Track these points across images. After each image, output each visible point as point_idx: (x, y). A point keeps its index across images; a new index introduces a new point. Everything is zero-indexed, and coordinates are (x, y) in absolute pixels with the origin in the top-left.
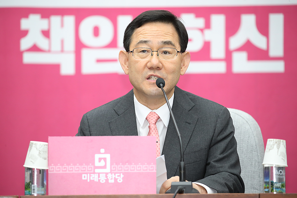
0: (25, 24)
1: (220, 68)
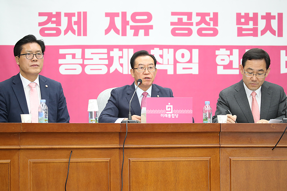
0: (152, 52)
1: (237, 72)
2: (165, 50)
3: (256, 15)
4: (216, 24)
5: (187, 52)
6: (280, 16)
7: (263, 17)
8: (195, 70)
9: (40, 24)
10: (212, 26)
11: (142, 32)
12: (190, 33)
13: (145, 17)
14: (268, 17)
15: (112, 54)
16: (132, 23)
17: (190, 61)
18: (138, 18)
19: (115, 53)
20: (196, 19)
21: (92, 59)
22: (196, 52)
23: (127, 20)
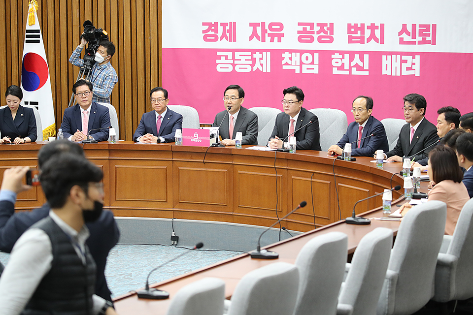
0: (283, 55)
1: (347, 73)
2: (294, 54)
3: (363, 25)
4: (332, 33)
5: (310, 56)
6: (382, 26)
7: (368, 28)
8: (316, 71)
9: (204, 32)
10: (329, 35)
11: (276, 38)
12: (312, 40)
13: (278, 27)
14: (373, 27)
15: (255, 56)
16: (269, 32)
17: (312, 63)
18: (273, 27)
19: (257, 55)
20: (316, 29)
21: (240, 60)
22: (316, 55)
23: (266, 29)
